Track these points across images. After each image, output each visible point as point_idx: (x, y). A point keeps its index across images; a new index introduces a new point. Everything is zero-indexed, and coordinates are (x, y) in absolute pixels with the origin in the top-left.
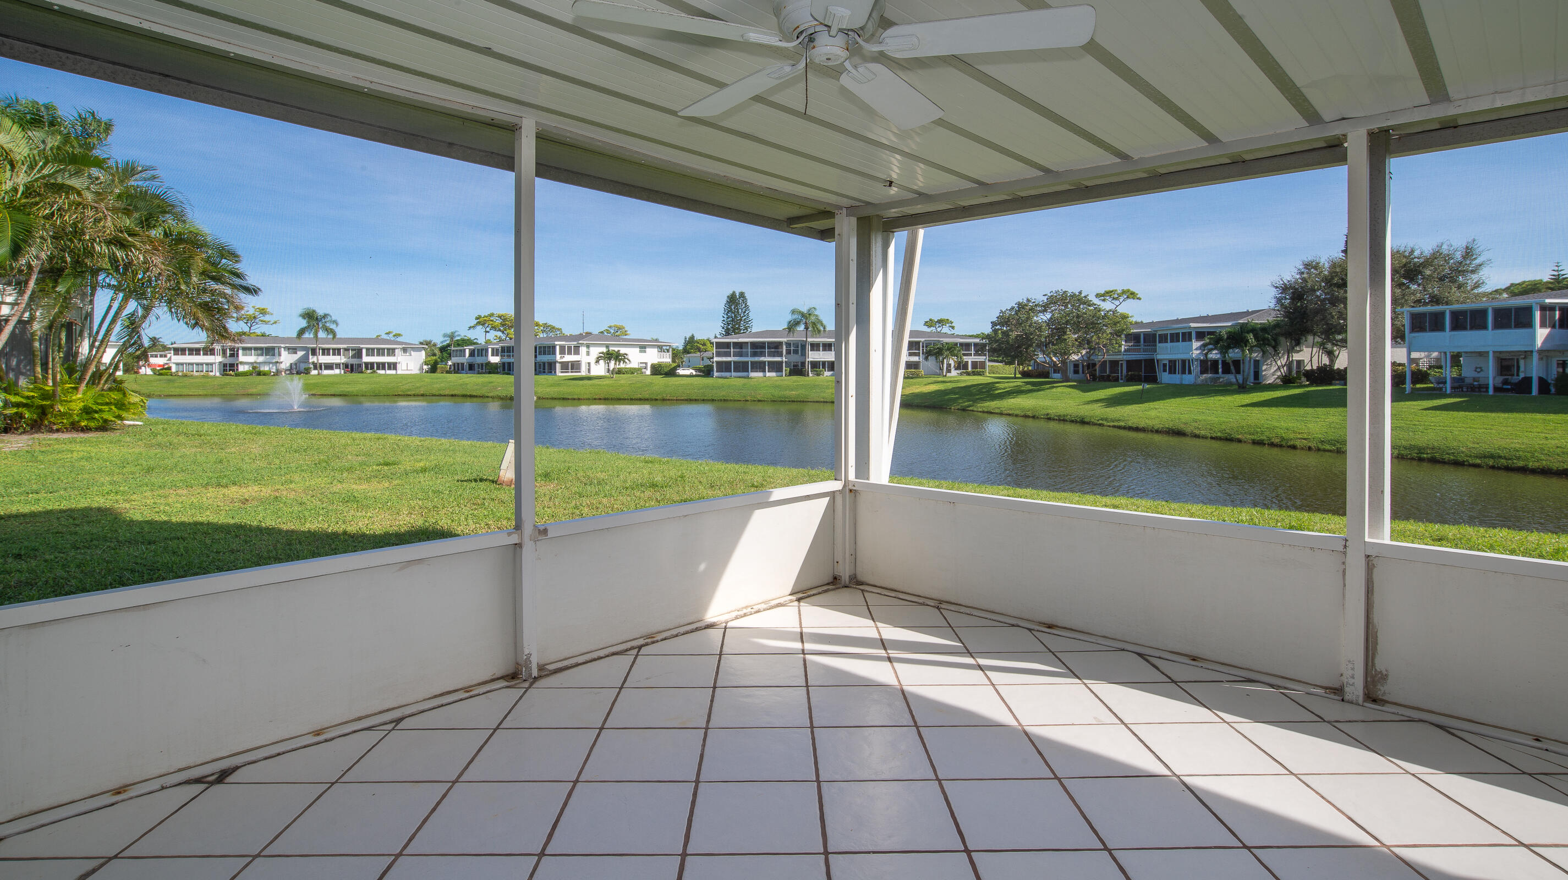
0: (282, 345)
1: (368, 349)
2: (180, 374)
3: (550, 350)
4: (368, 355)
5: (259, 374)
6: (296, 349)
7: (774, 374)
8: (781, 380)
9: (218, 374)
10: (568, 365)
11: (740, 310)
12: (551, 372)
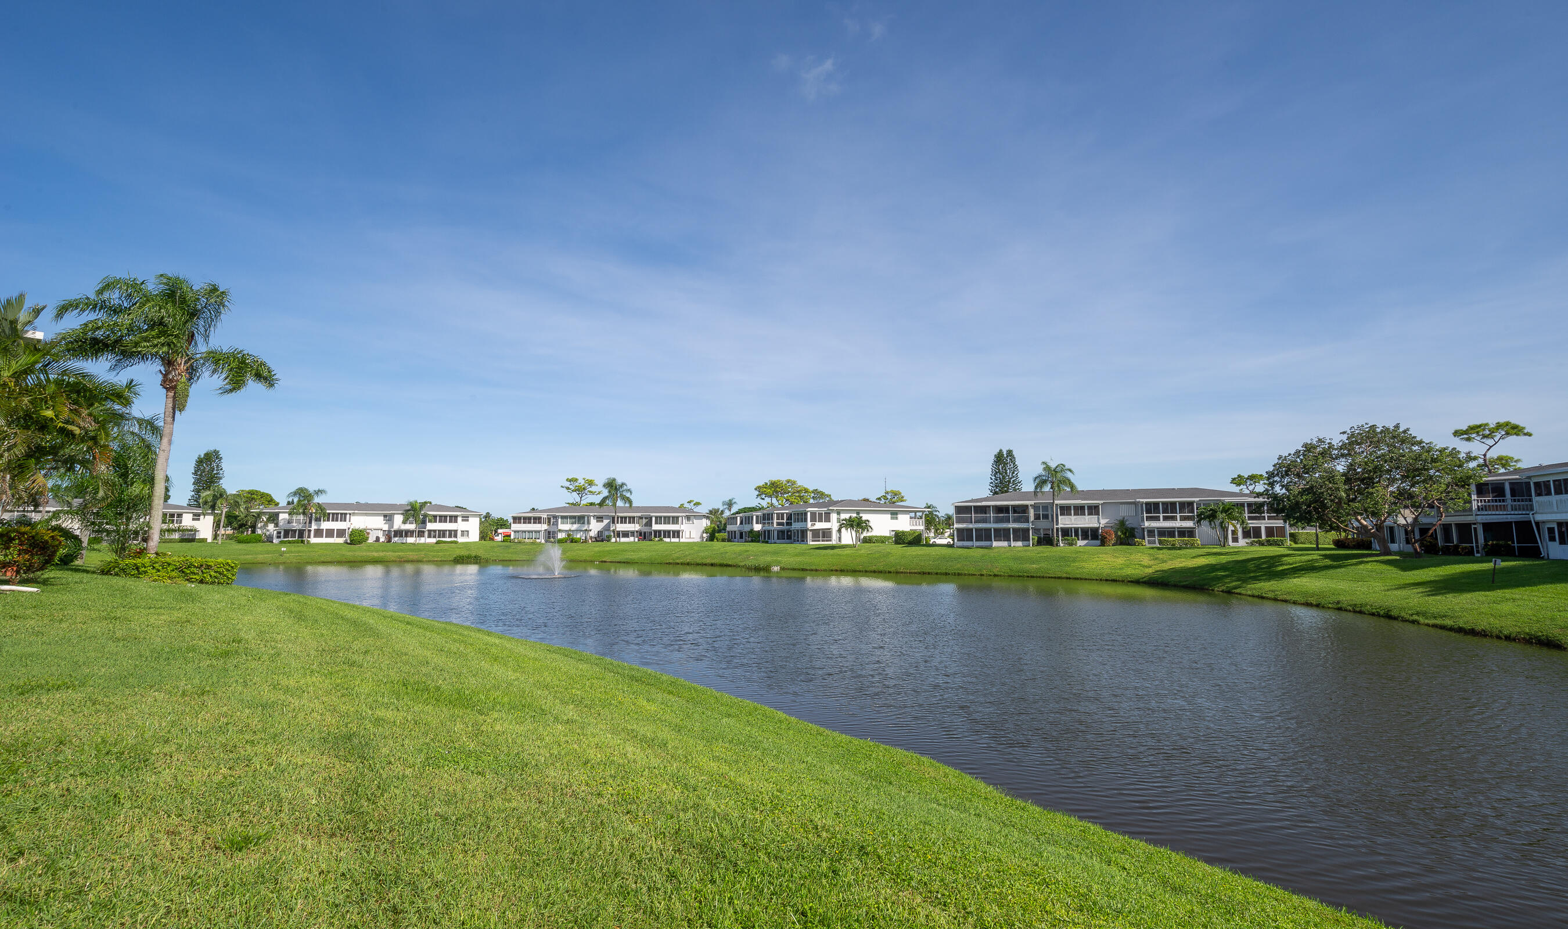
0: (591, 514)
1: (656, 517)
2: (516, 541)
3: (802, 517)
4: (656, 523)
5: (573, 541)
6: (602, 518)
7: (1020, 544)
8: (1026, 551)
9: (543, 541)
10: (819, 533)
11: (1008, 472)
12: (803, 541)
